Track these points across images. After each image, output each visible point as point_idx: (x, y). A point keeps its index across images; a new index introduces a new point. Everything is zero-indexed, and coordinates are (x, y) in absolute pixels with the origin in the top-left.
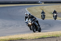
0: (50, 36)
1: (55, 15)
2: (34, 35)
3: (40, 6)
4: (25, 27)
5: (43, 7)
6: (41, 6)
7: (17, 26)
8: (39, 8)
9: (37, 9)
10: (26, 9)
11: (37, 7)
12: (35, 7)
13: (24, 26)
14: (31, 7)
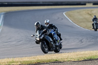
2: (77, 55)
5: (92, 11)
6: (89, 9)
8: (84, 12)
10: (64, 13)
11: (82, 10)
12: (78, 10)
14: (73, 11)
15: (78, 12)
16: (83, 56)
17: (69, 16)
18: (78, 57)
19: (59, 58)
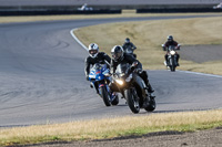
0: (158, 130)
1: (173, 53)
2: (103, 126)
3: (124, 23)
4: (67, 98)
5: (134, 25)
6: (128, 23)
7: (38, 93)
9: (111, 31)
10: (72, 32)
11: (113, 24)
12: (104, 25)
13: (63, 95)
15: (103, 30)
16: (117, 128)
17: (85, 38)
18: (106, 129)
19: (61, 133)
